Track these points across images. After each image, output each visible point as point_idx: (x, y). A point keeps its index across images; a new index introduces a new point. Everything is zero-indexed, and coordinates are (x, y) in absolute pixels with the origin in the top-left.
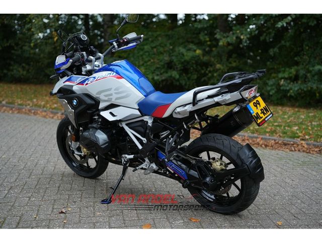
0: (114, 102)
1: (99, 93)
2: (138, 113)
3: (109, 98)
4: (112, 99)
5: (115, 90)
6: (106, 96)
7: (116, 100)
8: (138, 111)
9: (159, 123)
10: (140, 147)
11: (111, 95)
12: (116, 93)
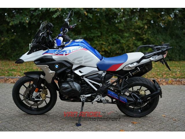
0: (83, 64)
1: (75, 59)
2: (97, 69)
3: (80, 62)
4: (82, 62)
5: (84, 57)
6: (78, 61)
7: (84, 63)
8: (97, 68)
9: (110, 74)
10: (96, 89)
11: (82, 60)
12: (85, 59)
